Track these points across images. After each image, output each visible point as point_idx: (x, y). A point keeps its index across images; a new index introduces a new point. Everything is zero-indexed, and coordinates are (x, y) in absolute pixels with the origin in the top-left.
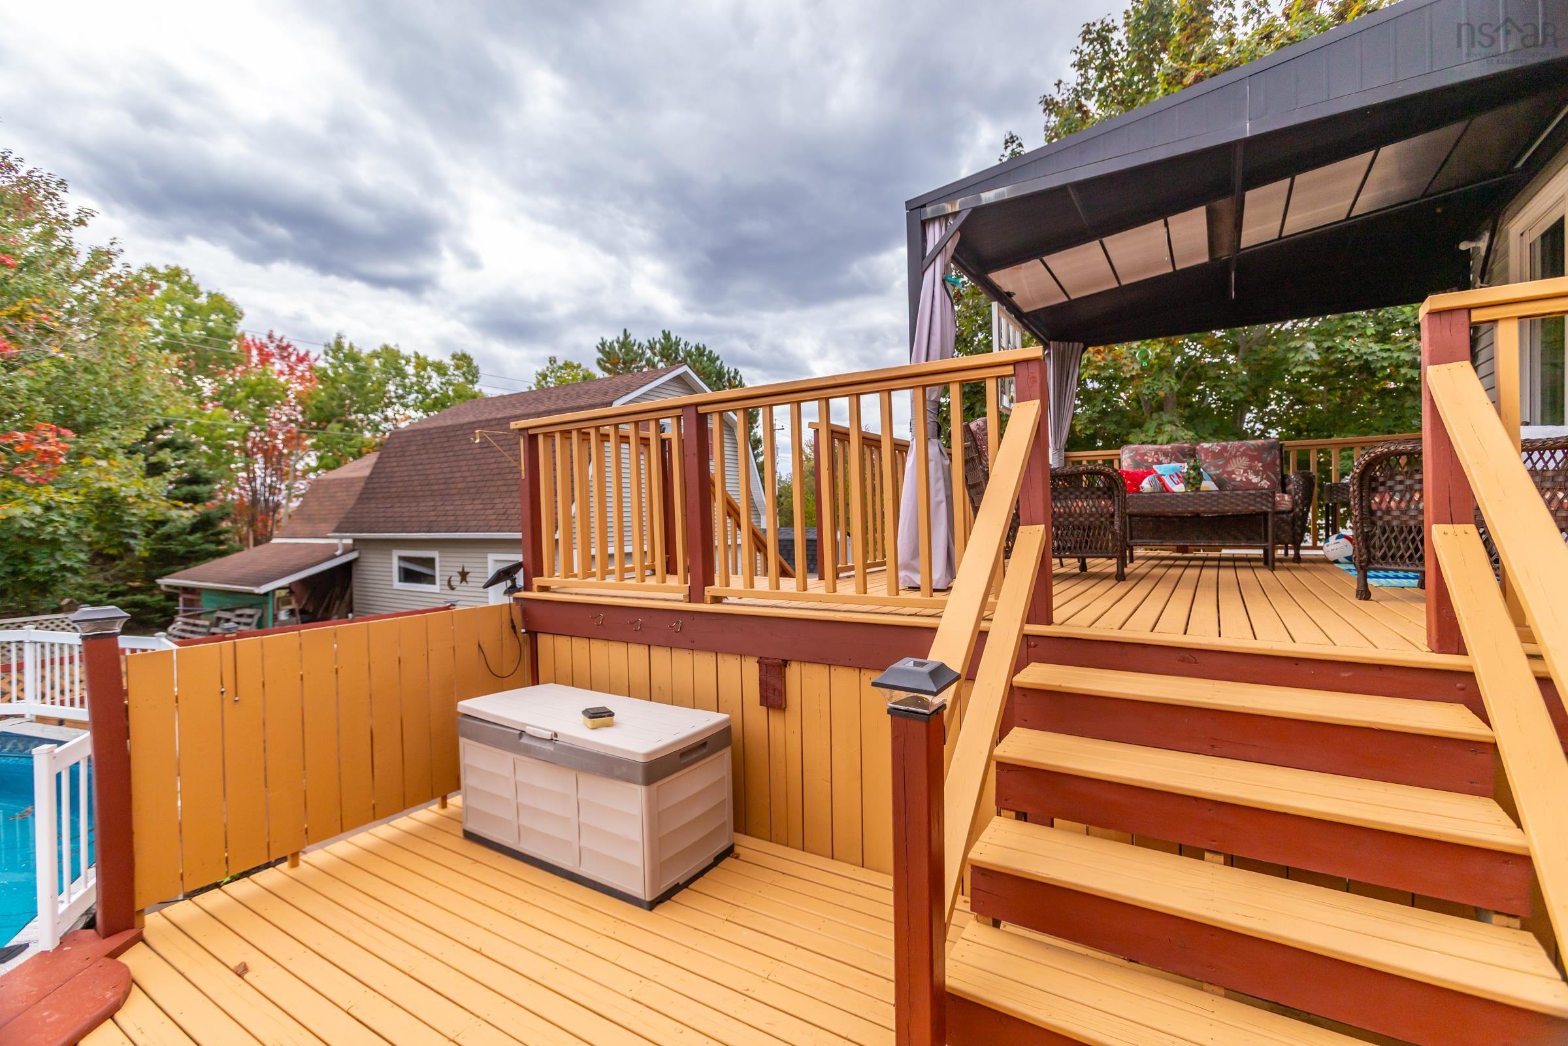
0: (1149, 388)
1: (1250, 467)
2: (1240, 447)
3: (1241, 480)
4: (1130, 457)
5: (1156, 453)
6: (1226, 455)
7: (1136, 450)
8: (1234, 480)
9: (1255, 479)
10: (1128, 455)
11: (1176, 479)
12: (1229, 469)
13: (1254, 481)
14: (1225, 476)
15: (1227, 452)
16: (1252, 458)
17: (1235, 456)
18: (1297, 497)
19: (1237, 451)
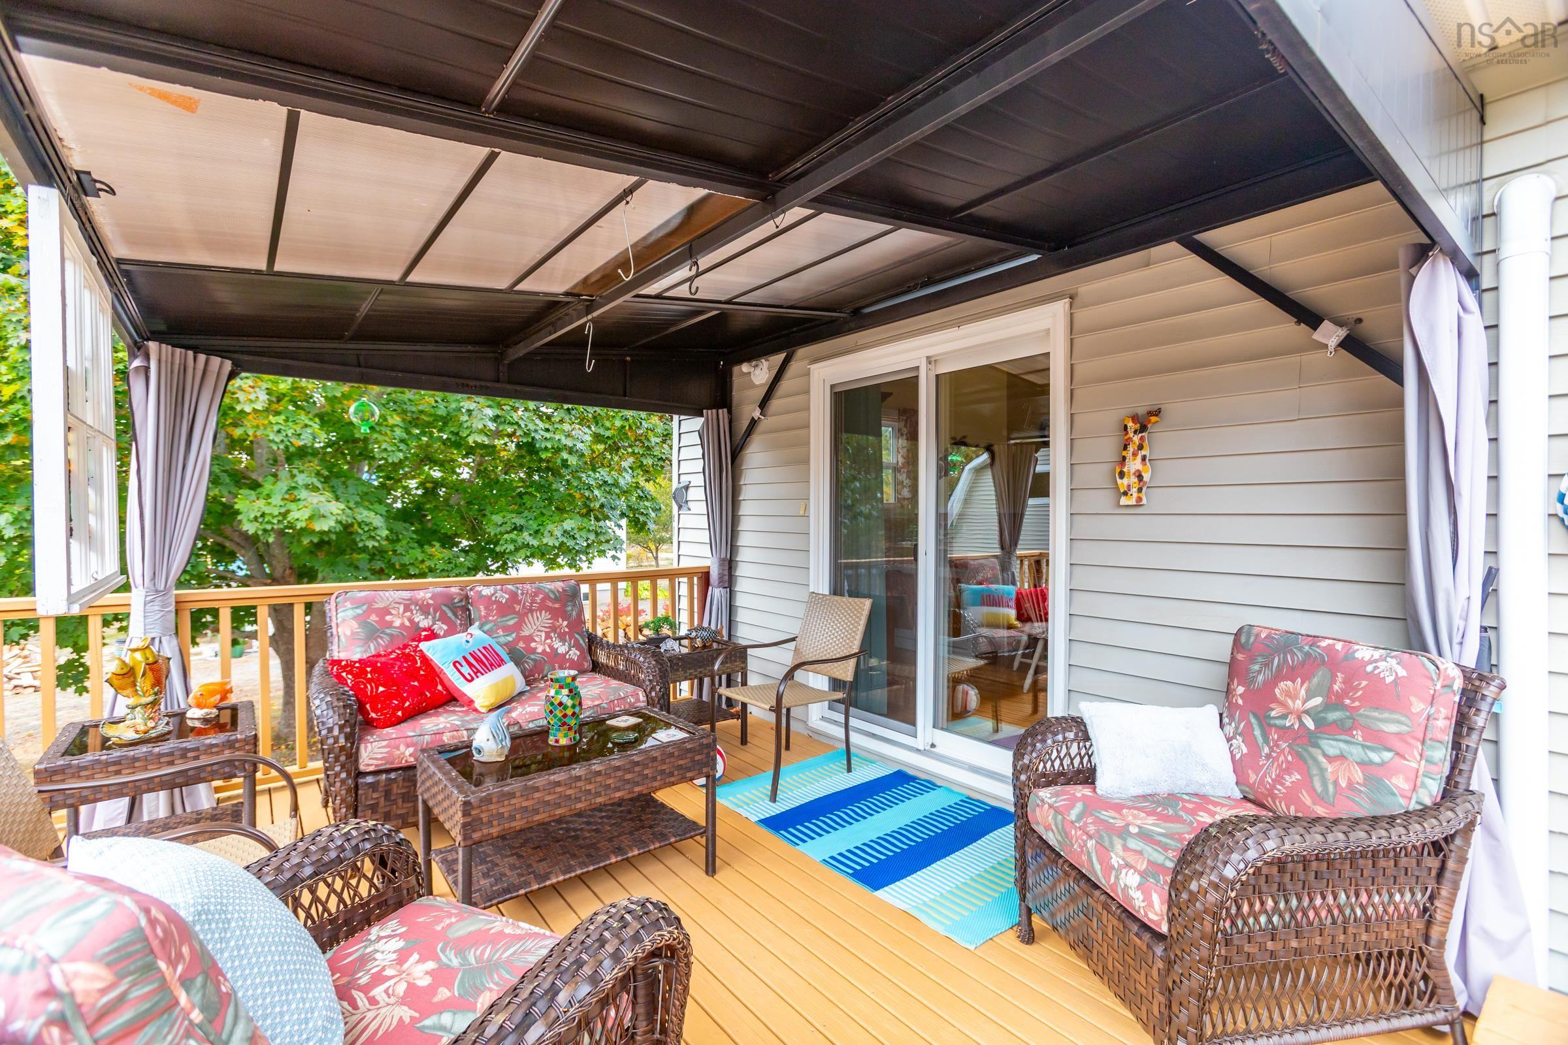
0: (279, 431)
1: (553, 628)
2: (536, 594)
3: (544, 651)
4: (356, 618)
5: (407, 608)
6: (517, 608)
7: (369, 602)
8: (534, 651)
9: (562, 649)
10: (350, 613)
11: (466, 670)
12: (526, 632)
13: (560, 651)
14: (521, 645)
15: (519, 603)
16: (556, 614)
17: (531, 611)
18: (653, 694)
19: (533, 602)
